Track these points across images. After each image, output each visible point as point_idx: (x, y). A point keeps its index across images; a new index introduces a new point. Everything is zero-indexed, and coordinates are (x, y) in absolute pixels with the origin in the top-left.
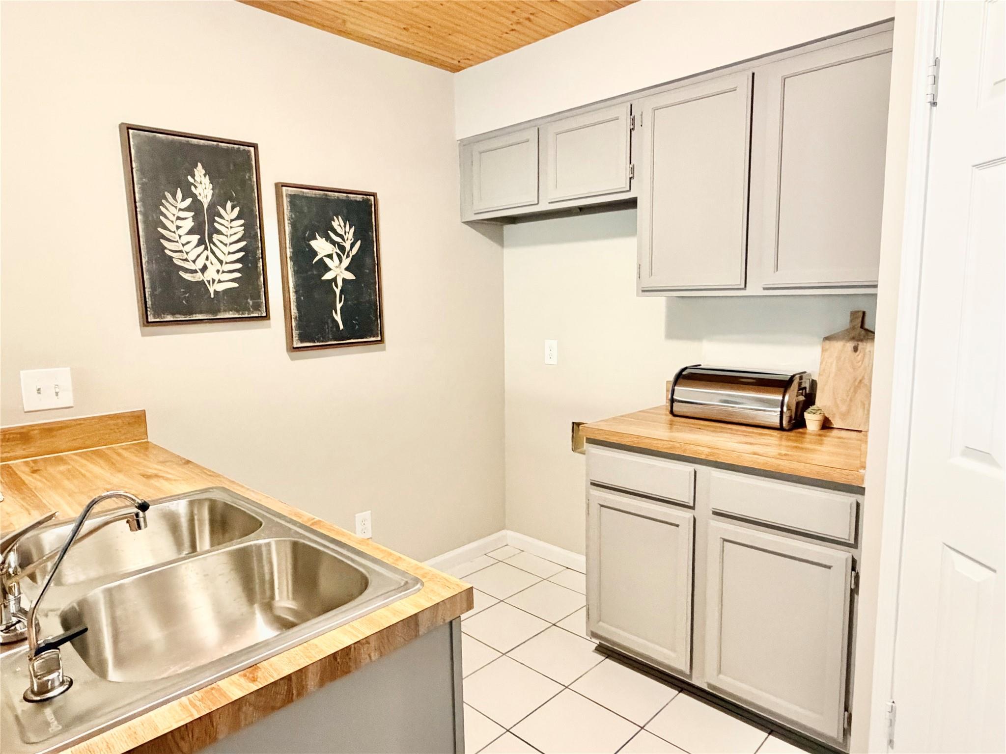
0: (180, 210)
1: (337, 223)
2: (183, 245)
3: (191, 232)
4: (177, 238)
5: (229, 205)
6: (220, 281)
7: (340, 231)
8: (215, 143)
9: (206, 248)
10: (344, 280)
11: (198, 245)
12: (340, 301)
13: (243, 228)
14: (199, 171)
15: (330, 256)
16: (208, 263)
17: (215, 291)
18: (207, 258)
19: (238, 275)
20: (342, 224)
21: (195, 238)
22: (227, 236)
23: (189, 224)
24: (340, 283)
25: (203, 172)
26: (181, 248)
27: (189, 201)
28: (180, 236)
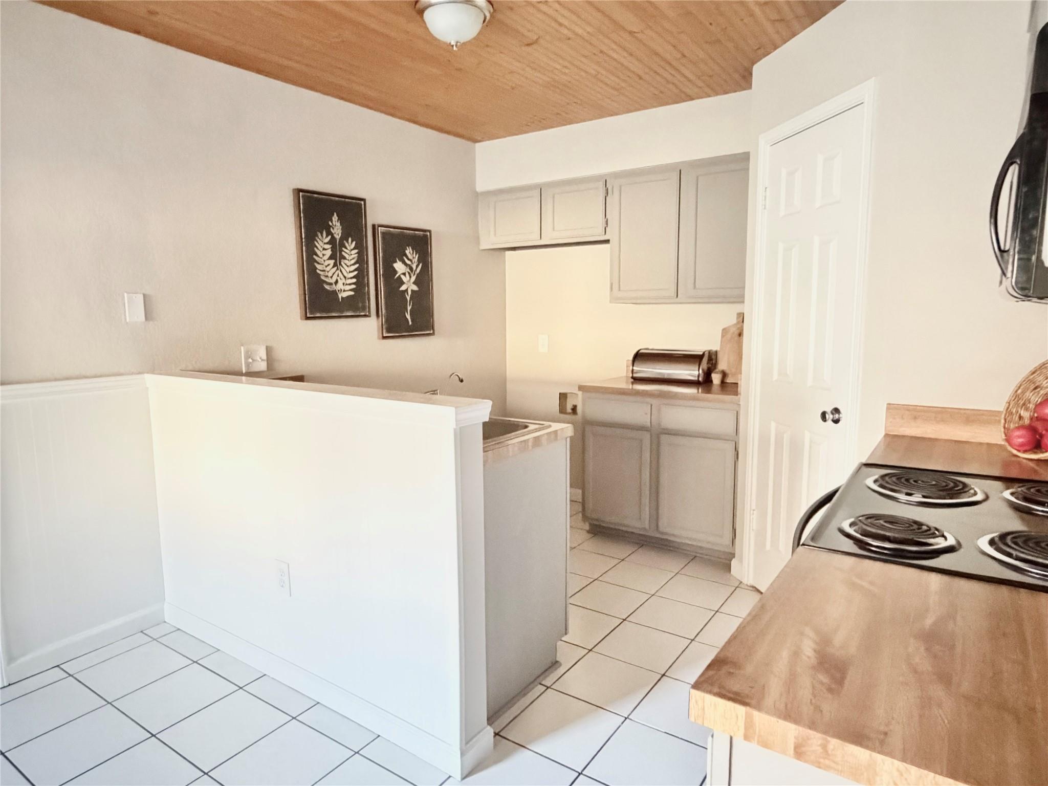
0: (325, 243)
1: (409, 251)
2: (326, 267)
3: (330, 258)
4: (323, 262)
5: (350, 240)
6: (344, 291)
7: (410, 257)
8: (343, 199)
9: (337, 269)
10: (412, 291)
11: (333, 267)
12: (410, 305)
13: (357, 255)
14: (335, 218)
15: (404, 274)
16: (338, 278)
17: (342, 297)
18: (338, 276)
19: (354, 286)
20: (411, 252)
21: (332, 262)
22: (349, 260)
23: (329, 253)
24: (410, 293)
25: (337, 218)
26: (325, 269)
27: (330, 237)
28: (324, 261)
